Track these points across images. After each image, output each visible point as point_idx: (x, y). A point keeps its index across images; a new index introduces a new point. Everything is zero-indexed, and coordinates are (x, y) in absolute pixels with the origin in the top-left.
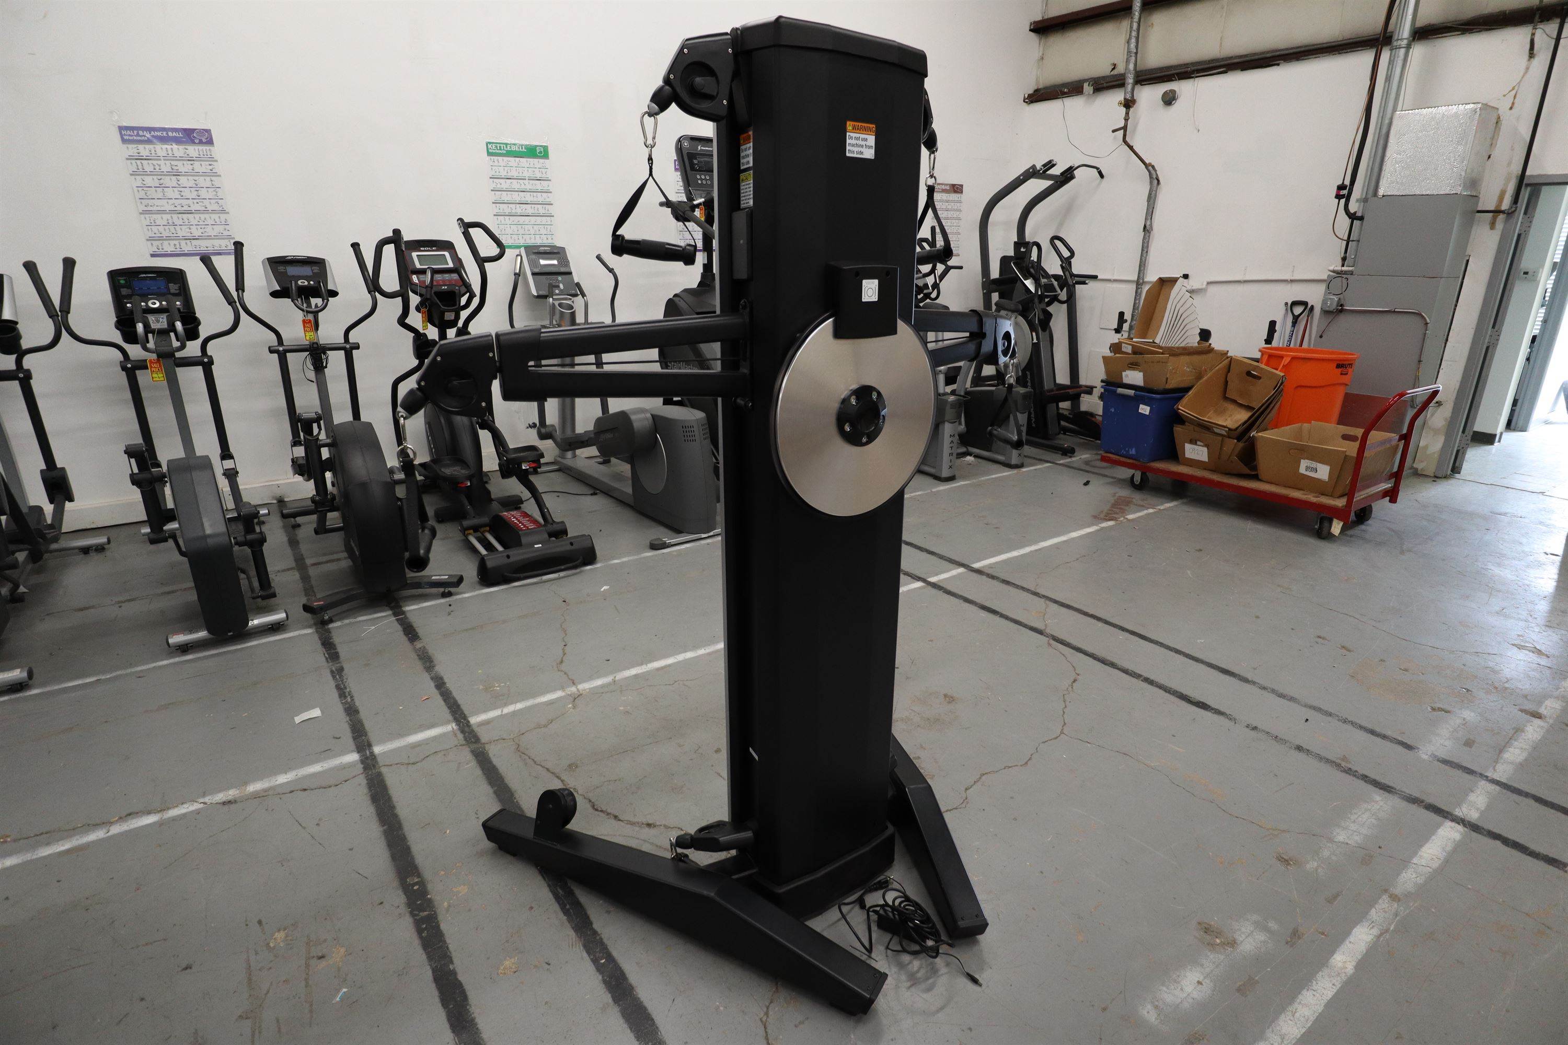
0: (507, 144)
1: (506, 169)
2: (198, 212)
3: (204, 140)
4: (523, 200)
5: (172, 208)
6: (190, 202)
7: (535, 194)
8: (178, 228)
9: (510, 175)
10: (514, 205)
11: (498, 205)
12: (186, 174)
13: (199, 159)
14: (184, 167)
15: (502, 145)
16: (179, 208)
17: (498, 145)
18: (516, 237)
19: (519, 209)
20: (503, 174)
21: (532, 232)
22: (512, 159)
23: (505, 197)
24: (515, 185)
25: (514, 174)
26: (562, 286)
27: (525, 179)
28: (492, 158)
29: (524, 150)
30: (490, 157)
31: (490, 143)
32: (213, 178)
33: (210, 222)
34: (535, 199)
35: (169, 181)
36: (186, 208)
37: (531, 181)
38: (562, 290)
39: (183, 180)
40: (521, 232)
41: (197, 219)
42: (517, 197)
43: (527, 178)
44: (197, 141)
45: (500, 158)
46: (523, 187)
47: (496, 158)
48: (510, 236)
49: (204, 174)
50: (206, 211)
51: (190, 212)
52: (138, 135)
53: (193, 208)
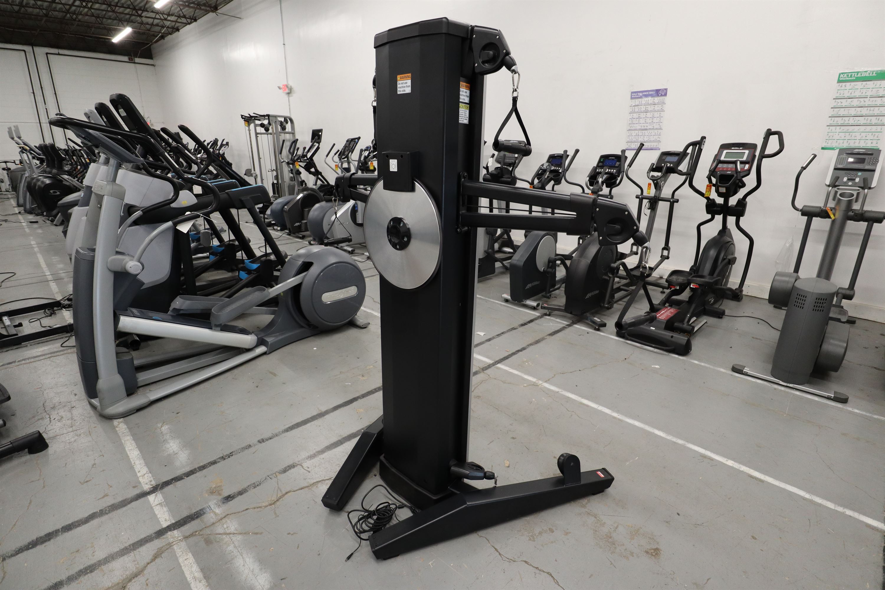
0: (858, 73)
1: (851, 91)
2: (650, 129)
3: (663, 94)
4: (859, 113)
5: (640, 128)
6: (648, 125)
7: (872, 108)
8: (639, 137)
9: (853, 95)
10: (848, 118)
11: (833, 118)
12: (651, 111)
13: (658, 104)
14: (650, 108)
15: (853, 74)
16: (643, 128)
17: (850, 74)
18: (842, 141)
19: (852, 121)
20: (847, 95)
21: (859, 137)
22: (859, 83)
23: (842, 112)
24: (855, 102)
25: (857, 94)
26: (857, 180)
27: (867, 98)
28: (841, 84)
29: (874, 75)
30: (839, 84)
31: (842, 73)
32: (661, 112)
33: (653, 134)
34: (871, 112)
35: (643, 115)
36: (645, 128)
37: (872, 99)
38: (856, 183)
39: (649, 115)
40: (848, 137)
41: (648, 132)
42: (853, 112)
43: (869, 97)
44: (660, 95)
45: (848, 84)
46: (862, 104)
47: (844, 84)
48: (836, 140)
49: (658, 111)
50: (653, 129)
51: (646, 130)
52: (638, 95)
53: (649, 127)
